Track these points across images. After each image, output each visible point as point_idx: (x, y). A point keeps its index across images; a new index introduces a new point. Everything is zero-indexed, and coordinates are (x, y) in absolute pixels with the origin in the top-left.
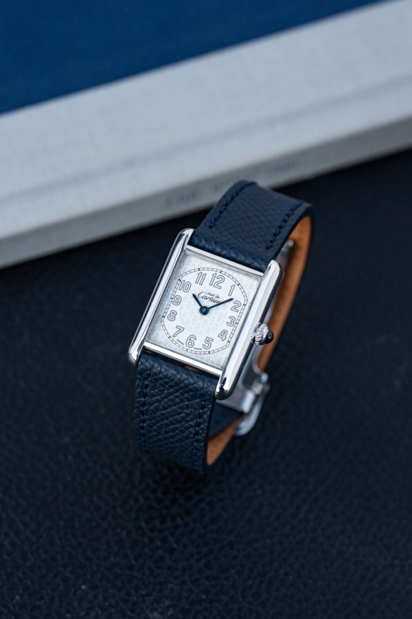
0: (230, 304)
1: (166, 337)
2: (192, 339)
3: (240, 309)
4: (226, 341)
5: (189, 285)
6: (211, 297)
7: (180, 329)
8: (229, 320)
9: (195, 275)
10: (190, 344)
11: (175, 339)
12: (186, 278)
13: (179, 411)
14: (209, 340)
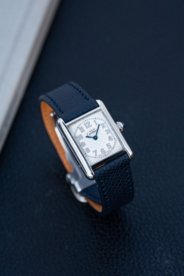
0: (100, 127)
1: (94, 159)
2: (103, 150)
3: (105, 125)
4: (113, 139)
5: (81, 135)
6: (92, 132)
7: (95, 151)
8: (106, 132)
9: (79, 130)
10: (104, 152)
11: (97, 156)
12: (77, 135)
13: (119, 180)
14: (108, 145)
